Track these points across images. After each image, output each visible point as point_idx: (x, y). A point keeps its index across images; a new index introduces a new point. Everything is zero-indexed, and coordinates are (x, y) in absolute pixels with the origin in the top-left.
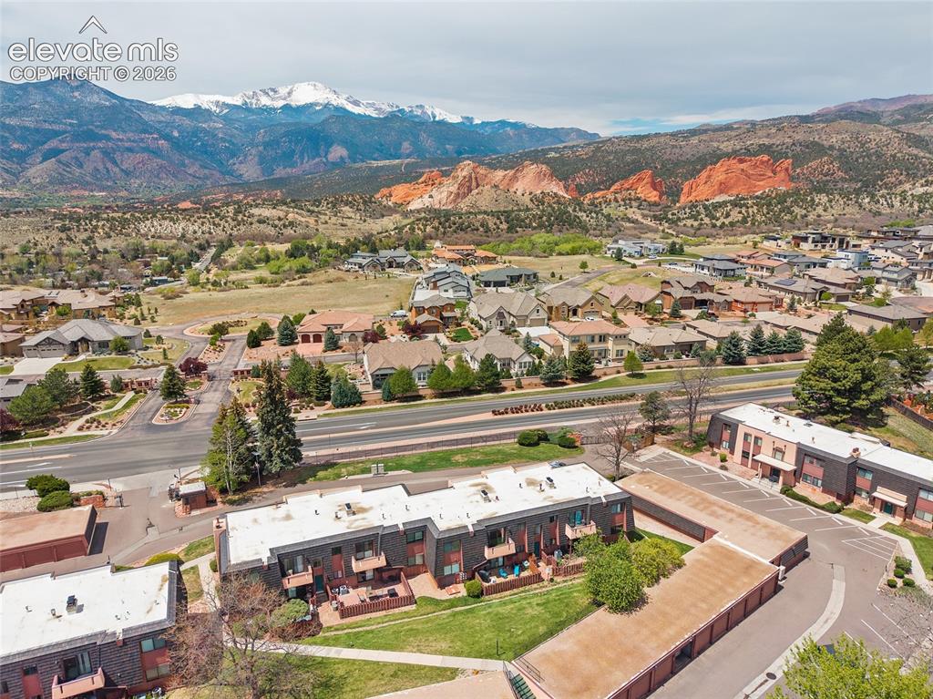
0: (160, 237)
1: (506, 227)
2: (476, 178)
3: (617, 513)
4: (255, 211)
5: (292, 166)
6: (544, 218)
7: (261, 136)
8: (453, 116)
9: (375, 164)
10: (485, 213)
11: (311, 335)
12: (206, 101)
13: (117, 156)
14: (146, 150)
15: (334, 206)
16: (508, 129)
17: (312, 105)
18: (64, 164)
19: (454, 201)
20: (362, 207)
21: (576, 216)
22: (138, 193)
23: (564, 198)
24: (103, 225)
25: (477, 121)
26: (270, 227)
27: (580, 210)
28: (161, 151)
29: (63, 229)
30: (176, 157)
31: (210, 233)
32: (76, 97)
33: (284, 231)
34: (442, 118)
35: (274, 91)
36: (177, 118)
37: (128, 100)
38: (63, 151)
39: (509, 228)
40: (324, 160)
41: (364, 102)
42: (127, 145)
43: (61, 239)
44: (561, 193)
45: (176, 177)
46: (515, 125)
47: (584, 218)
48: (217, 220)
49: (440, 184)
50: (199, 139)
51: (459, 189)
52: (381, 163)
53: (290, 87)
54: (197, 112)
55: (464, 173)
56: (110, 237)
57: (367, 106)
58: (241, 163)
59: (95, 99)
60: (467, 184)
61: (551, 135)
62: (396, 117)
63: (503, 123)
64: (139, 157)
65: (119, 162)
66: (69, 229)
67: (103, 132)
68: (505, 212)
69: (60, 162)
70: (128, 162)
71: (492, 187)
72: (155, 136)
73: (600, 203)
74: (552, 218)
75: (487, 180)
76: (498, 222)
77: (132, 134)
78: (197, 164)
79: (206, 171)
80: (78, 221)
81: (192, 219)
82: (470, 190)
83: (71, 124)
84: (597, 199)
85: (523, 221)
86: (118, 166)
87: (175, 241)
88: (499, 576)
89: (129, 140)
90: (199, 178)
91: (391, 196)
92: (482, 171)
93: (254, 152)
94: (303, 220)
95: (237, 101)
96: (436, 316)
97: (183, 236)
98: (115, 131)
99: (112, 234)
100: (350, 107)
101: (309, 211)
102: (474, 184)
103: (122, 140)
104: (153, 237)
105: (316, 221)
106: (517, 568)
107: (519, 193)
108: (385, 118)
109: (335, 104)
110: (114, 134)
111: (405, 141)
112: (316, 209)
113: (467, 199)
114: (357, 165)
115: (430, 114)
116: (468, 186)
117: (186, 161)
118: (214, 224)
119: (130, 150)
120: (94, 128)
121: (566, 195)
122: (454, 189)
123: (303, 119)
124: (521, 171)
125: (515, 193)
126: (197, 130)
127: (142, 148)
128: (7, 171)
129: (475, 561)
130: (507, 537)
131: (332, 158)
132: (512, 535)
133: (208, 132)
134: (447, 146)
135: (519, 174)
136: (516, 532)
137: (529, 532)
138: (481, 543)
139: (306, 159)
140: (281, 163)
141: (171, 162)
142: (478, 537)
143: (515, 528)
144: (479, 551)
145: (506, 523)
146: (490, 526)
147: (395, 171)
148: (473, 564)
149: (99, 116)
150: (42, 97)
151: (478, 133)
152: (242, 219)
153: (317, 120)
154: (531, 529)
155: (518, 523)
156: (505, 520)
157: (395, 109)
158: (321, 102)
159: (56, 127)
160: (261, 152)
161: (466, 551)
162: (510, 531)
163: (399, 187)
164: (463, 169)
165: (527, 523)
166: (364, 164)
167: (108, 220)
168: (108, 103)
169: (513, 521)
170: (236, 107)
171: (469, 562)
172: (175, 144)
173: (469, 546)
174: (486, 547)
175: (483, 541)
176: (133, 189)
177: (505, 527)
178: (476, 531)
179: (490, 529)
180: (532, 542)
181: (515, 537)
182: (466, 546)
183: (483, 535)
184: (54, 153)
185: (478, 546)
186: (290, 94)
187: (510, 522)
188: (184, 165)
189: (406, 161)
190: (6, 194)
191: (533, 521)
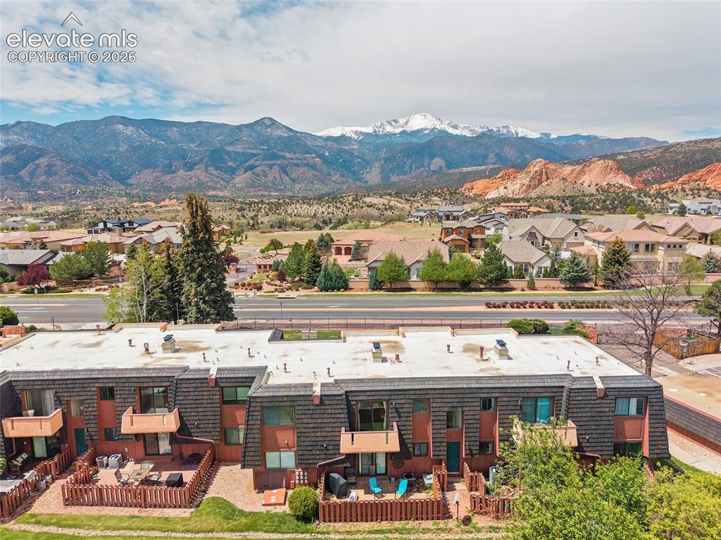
0: (300, 216)
1: (570, 209)
2: (546, 173)
3: (628, 417)
4: (367, 200)
5: (404, 173)
6: (608, 202)
7: (383, 153)
8: (533, 133)
9: (465, 170)
10: (552, 197)
11: (343, 248)
12: (349, 131)
13: (289, 170)
14: (307, 165)
15: (426, 197)
16: (581, 141)
17: (422, 130)
18: (256, 175)
19: (526, 191)
20: (448, 197)
21: (640, 201)
22: (298, 193)
23: (629, 188)
24: (265, 207)
25: (554, 136)
26: (375, 210)
27: (645, 195)
28: (316, 166)
29: (241, 209)
30: (325, 169)
31: (333, 213)
32: (268, 132)
33: (385, 212)
34: (523, 135)
35: (396, 121)
36: (329, 143)
37: (298, 132)
38: (257, 167)
39: (572, 210)
40: (427, 169)
41: (462, 126)
42: (295, 162)
43: (238, 216)
44: (627, 185)
45: (323, 183)
46: (588, 138)
47: (649, 203)
48: (339, 205)
49: (514, 178)
50: (341, 157)
51: (530, 181)
52: (470, 169)
53: (407, 118)
54: (343, 138)
55: (536, 169)
56: (268, 215)
57: (464, 129)
58: (368, 173)
59: (279, 132)
60: (538, 177)
61: (621, 144)
62: (486, 136)
63: (577, 137)
64: (302, 170)
65: (289, 173)
66: (244, 210)
67: (282, 153)
68: (570, 197)
69: (253, 173)
70: (296, 173)
71: (561, 180)
72: (313, 155)
73: (667, 193)
74: (616, 202)
75: (556, 174)
76: (563, 205)
77: (299, 155)
78: (338, 174)
79: (344, 179)
80: (250, 205)
81: (322, 204)
82: (540, 182)
83: (263, 149)
84: (663, 189)
85: (587, 204)
86: (288, 176)
87: (308, 219)
88: (368, 491)
89: (297, 159)
90: (339, 184)
91: (472, 189)
92: (552, 167)
93: (377, 164)
94: (401, 206)
95: (369, 130)
96: (464, 237)
97: (315, 215)
98: (289, 153)
99: (270, 213)
100: (450, 130)
101: (406, 200)
102: (544, 177)
103: (292, 159)
104: (295, 216)
105: (411, 207)
106: (404, 484)
107: (585, 185)
108: (477, 137)
109: (439, 127)
110: (288, 155)
111: (491, 153)
112: (412, 199)
113: (537, 189)
114: (450, 171)
115: (514, 132)
116: (538, 179)
117: (332, 172)
118: (337, 208)
119: (297, 165)
120: (276, 151)
121: (631, 186)
122: (526, 181)
123: (415, 140)
124: (588, 166)
125: (582, 184)
126: (341, 151)
127: (305, 164)
128: (223, 180)
129: (321, 452)
130: (391, 420)
131: (433, 167)
132: (400, 417)
133: (348, 152)
134: (526, 156)
135: (587, 168)
136: (408, 415)
137: (437, 418)
138: (335, 420)
139: (414, 169)
140: (396, 172)
141: (321, 173)
142: (329, 407)
143: (406, 406)
144: (329, 434)
145: (389, 393)
146: (357, 394)
147: (480, 176)
148: (318, 457)
149: (280, 143)
150: (249, 133)
151: (553, 144)
152: (357, 205)
153: (424, 140)
154: (441, 413)
155: (413, 397)
156: (388, 388)
157: (485, 130)
158: (429, 127)
159: (254, 151)
160: (382, 165)
161: (305, 430)
162: (397, 409)
163: (480, 182)
164: (534, 166)
165: (431, 401)
166: (457, 170)
167: (268, 204)
168: (287, 135)
169: (403, 393)
170: (369, 134)
171: (309, 453)
172: (326, 161)
173: (310, 421)
174: (343, 429)
175: (339, 416)
176: (296, 191)
177: (388, 401)
178: (325, 395)
179: (355, 398)
180: (442, 440)
181: (408, 423)
182: (305, 421)
183: (339, 407)
184: (251, 168)
185: (328, 425)
186: (407, 123)
187: (397, 393)
188: (330, 175)
189: (491, 166)
190: (221, 194)
191: (446, 400)
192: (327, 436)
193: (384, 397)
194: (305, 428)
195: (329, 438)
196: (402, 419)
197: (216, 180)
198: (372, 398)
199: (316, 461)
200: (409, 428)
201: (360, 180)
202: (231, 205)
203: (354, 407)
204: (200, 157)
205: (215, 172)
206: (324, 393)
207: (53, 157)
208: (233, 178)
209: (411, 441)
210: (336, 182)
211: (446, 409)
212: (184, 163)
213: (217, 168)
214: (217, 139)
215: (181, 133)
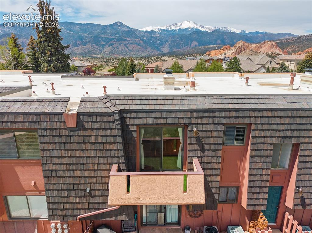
2: (244, 47)
4: (163, 58)
5: (180, 48)
7: (170, 39)
8: (238, 31)
9: (207, 46)
11: (150, 69)
12: (155, 28)
13: (128, 46)
14: (136, 43)
16: (259, 34)
17: (188, 28)
18: (114, 48)
24: (117, 61)
25: (247, 32)
28: (140, 44)
29: (106, 62)
30: (144, 45)
32: (119, 28)
34: (233, 31)
35: (176, 24)
36: (146, 34)
37: (133, 29)
38: (114, 44)
40: (190, 46)
42: (131, 42)
43: (105, 65)
44: (280, 53)
45: (144, 52)
46: (263, 33)
49: (229, 49)
50: (152, 40)
51: (236, 51)
52: (209, 46)
53: (181, 23)
54: (152, 32)
55: (239, 45)
57: (207, 28)
58: (163, 47)
59: (124, 29)
60: (240, 49)
61: (277, 36)
62: (217, 31)
63: (257, 33)
64: (134, 46)
66: (108, 62)
67: (125, 38)
69: (112, 47)
70: (131, 47)
71: (250, 50)
72: (139, 39)
75: (248, 48)
77: (133, 39)
78: (150, 48)
79: (153, 50)
80: (110, 60)
81: (142, 60)
82: (241, 52)
83: (117, 36)
86: (128, 48)
91: (210, 54)
92: (247, 44)
93: (167, 44)
95: (164, 28)
98: (128, 38)
100: (201, 29)
101: (180, 59)
102: (243, 49)
103: (130, 41)
107: (262, 53)
108: (212, 32)
109: (195, 27)
110: (128, 39)
111: (218, 39)
112: (183, 58)
114: (200, 47)
115: (229, 30)
117: (147, 47)
118: (149, 61)
119: (131, 43)
120: (122, 37)
121: (282, 54)
122: (234, 51)
123: (184, 33)
124: (263, 44)
125: (260, 53)
126: (151, 37)
127: (135, 43)
128: (99, 50)
129: (82, 200)
130: (189, 154)
131: (192, 45)
132: (203, 151)
133: (155, 38)
134: (234, 41)
135: (263, 45)
136: (216, 147)
137: (258, 153)
138: (103, 153)
139: (184, 46)
140: (176, 47)
141: (142, 47)
142: (93, 133)
143: (214, 134)
144: (93, 174)
145: (188, 115)
146: (138, 115)
147: (213, 49)
148: (78, 206)
149: (124, 34)
150: (110, 29)
151: (247, 36)
152: (158, 60)
153: (189, 33)
154: (266, 147)
155: (225, 121)
156: (186, 107)
157: (216, 29)
158: (191, 27)
159: (113, 37)
160: (169, 44)
161: (57, 167)
162: (199, 139)
163: (213, 51)
164: (239, 44)
165: (253, 127)
166: (203, 47)
167: (118, 59)
168: (127, 30)
169: (211, 114)
170: (164, 30)
171: (64, 200)
172: (145, 42)
173: (63, 153)
174: (115, 167)
175: (108, 147)
176: (131, 55)
177: (185, 127)
178: (84, 114)
179: (136, 121)
180: (262, 184)
181: (214, 160)
182: (55, 153)
183: (109, 132)
184: (112, 45)
185: (92, 160)
186: (181, 25)
187: (201, 115)
188: (146, 48)
189: (218, 45)
190: (98, 56)
191: (275, 127)
192: (91, 177)
193: (180, 121)
194: (55, 164)
195: (94, 180)
196: (206, 153)
197: (96, 50)
198: (160, 121)
199: (75, 212)
200: (216, 166)
201: (160, 50)
202: (102, 60)
203: (135, 135)
204: (89, 39)
205: (95, 47)
206: (82, 111)
207: (24, 39)
208: (103, 49)
209: (217, 184)
210: (149, 52)
211: (274, 141)
212: (82, 42)
213: (96, 45)
214: (96, 31)
215: (80, 29)
